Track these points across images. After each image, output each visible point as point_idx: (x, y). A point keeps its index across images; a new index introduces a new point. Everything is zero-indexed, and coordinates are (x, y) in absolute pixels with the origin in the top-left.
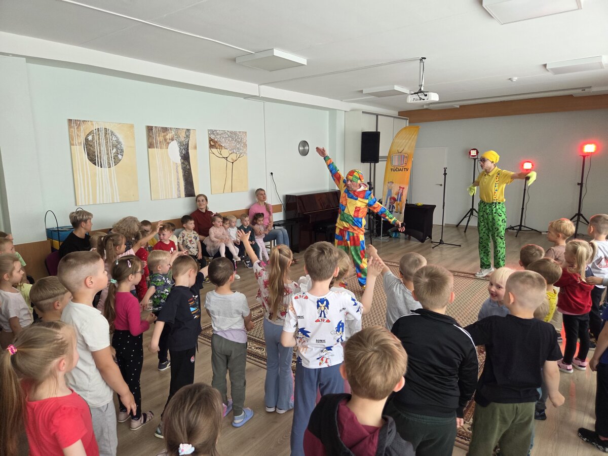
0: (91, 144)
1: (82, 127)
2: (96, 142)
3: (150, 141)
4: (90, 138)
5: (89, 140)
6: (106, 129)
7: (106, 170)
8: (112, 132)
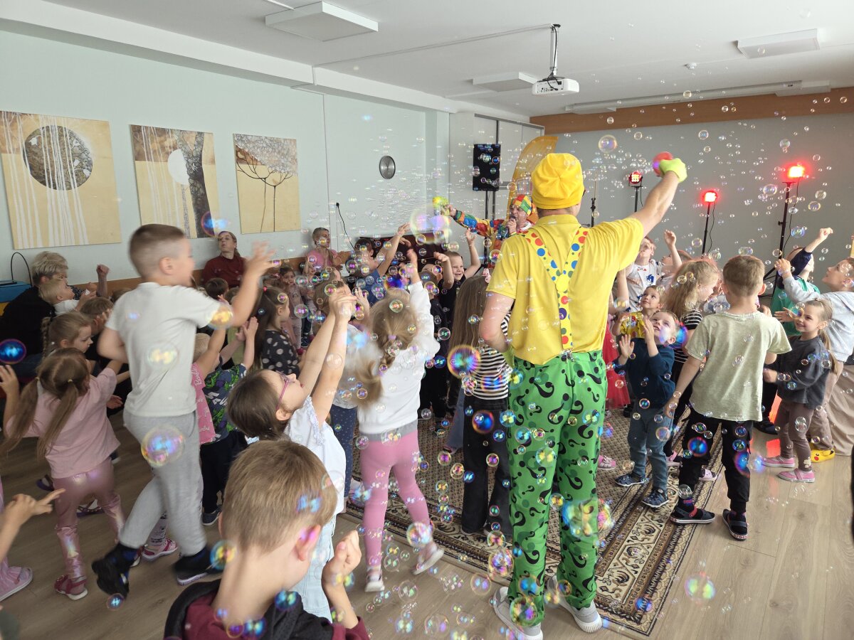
0: (36, 151)
1: (20, 124)
2: (45, 148)
3: (137, 148)
4: (34, 141)
5: (33, 144)
6: (60, 128)
7: (62, 194)
8: (72, 134)
